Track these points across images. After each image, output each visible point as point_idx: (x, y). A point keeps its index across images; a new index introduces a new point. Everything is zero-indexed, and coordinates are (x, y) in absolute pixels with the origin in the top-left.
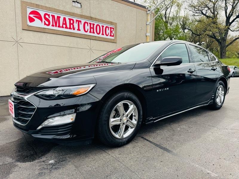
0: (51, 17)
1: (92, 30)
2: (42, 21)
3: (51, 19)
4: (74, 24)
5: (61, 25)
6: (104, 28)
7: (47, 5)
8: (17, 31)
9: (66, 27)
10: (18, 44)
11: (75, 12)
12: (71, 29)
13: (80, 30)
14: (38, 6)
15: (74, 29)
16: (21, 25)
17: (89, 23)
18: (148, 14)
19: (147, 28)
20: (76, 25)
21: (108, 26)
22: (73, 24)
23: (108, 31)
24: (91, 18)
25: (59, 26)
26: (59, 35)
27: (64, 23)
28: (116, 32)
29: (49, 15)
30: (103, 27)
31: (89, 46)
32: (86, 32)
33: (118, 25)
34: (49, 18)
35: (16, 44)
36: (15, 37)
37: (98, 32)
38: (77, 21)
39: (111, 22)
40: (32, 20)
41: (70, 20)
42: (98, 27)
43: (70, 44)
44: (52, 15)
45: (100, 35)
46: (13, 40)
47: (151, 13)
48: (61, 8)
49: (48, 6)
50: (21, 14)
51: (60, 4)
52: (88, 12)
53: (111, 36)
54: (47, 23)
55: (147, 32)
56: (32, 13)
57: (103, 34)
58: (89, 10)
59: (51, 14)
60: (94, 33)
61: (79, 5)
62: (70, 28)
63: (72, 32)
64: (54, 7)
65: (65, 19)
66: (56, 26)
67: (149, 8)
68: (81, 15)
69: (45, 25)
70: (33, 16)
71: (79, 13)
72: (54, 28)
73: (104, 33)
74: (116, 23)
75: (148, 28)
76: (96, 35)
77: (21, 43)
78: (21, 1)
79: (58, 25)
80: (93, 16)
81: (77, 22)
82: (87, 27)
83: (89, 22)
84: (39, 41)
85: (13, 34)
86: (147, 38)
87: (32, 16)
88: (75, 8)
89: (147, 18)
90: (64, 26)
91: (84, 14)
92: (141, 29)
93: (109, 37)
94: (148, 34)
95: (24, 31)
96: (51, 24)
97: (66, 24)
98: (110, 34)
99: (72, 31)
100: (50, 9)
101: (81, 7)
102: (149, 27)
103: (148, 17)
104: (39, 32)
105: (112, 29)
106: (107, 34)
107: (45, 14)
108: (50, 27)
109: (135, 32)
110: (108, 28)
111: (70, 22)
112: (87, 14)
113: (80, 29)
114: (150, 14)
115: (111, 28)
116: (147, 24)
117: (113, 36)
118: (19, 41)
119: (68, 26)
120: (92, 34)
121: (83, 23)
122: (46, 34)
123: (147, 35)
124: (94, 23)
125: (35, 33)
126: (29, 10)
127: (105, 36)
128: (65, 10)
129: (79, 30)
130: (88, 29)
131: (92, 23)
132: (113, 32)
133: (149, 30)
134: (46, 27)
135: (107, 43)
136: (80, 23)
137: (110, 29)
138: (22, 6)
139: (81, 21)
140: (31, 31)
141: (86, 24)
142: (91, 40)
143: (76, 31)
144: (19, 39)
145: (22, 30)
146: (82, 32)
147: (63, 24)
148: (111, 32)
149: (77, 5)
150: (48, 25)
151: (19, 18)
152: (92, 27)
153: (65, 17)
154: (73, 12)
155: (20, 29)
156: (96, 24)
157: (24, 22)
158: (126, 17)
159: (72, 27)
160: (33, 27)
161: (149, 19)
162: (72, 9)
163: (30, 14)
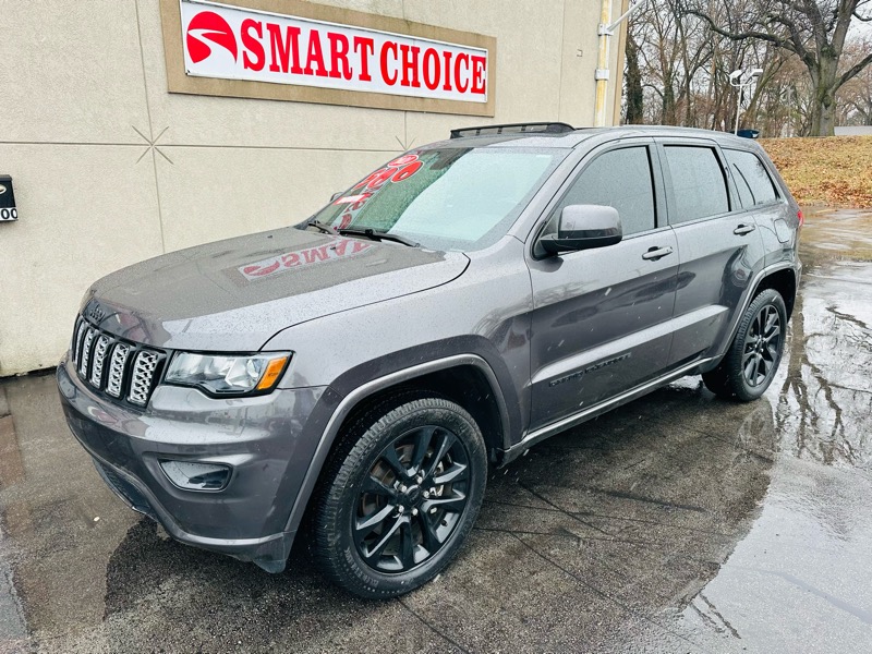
0: (266, 33)
1: (410, 71)
2: (235, 53)
3: (265, 42)
4: (348, 56)
5: (303, 65)
6: (453, 61)
8: (150, 100)
9: (322, 72)
10: (157, 153)
11: (352, 6)
12: (338, 75)
13: (368, 78)
15: (348, 76)
16: (164, 74)
17: (399, 48)
19: (599, 46)
20: (354, 59)
21: (466, 53)
22: (343, 55)
23: (466, 74)
24: (408, 26)
25: (297, 70)
27: (314, 53)
28: (492, 74)
29: (258, 27)
30: (448, 55)
31: (402, 138)
32: (391, 82)
33: (499, 43)
34: (261, 36)
35: (150, 153)
36: (144, 128)
37: (432, 81)
38: (357, 40)
39: (478, 35)
40: (199, 52)
41: (333, 37)
42: (432, 57)
43: (336, 138)
44: (270, 27)
45: (439, 93)
46: (137, 139)
50: (158, 29)
52: (397, 1)
53: (474, 90)
54: (254, 59)
55: (598, 60)
56: (198, 22)
57: (447, 87)
59: (265, 22)
60: (416, 84)
62: (335, 74)
63: (341, 87)
65: (314, 36)
66: (285, 70)
68: (372, 16)
69: (246, 67)
70: (203, 35)
71: (367, 11)
72: (281, 77)
73: (452, 81)
74: (495, 39)
75: (602, 48)
76: (423, 91)
77: (165, 150)
79: (291, 64)
80: (414, 17)
81: (359, 46)
82: (395, 65)
83: (400, 43)
84: (230, 136)
85: (136, 115)
86: (597, 89)
87: (198, 34)
89: (602, 10)
91: (382, 14)
92: (580, 53)
93: (469, 96)
94: (603, 74)
95: (174, 97)
96: (268, 61)
97: (319, 58)
98: (471, 85)
99: (340, 83)
102: (606, 44)
103: (605, 4)
105: (480, 64)
106: (463, 85)
107: (247, 24)
108: (265, 74)
109: (559, 66)
110: (466, 58)
111: (334, 47)
112: (394, 11)
113: (370, 73)
115: (475, 59)
116: (602, 31)
117: (482, 91)
118: (155, 138)
119: (328, 67)
120: (410, 91)
121: (378, 48)
122: (251, 102)
123: (598, 77)
124: (416, 46)
125: (215, 104)
126: (189, 13)
127: (454, 94)
129: (365, 76)
130: (396, 71)
131: (410, 44)
132: (484, 75)
133: (605, 58)
134: (250, 74)
136: (368, 47)
137: (471, 63)
139: (370, 42)
140: (201, 98)
141: (390, 51)
142: (409, 114)
143: (355, 84)
144: (157, 130)
145: (167, 96)
146: (377, 84)
147: (310, 58)
148: (476, 74)
150: (258, 67)
151: (154, 47)
152: (410, 60)
153: (315, 28)
154: (344, 6)
155: (158, 89)
156: (423, 50)
157: (171, 62)
158: (527, 9)
159: (340, 69)
160: (205, 81)
161: (609, 14)
163: (191, 28)
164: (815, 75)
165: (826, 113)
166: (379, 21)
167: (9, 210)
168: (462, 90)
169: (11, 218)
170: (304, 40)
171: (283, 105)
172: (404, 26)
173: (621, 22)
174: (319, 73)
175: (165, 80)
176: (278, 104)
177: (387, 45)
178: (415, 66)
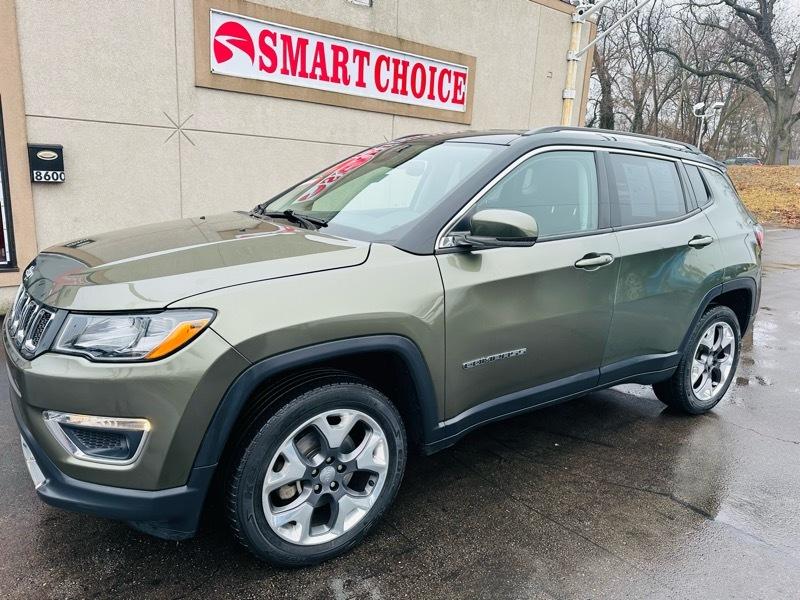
0: (280, 42)
1: (400, 81)
3: (279, 49)
4: (347, 65)
5: (309, 70)
6: (437, 75)
7: (271, 2)
8: (180, 91)
9: (324, 77)
10: (182, 136)
11: (354, 25)
12: (338, 81)
13: (364, 85)
14: (242, 5)
15: (347, 82)
16: (193, 70)
17: (391, 61)
18: (575, 25)
19: (568, 70)
20: (352, 68)
21: (449, 68)
22: (343, 64)
23: (448, 87)
24: (400, 43)
25: (303, 74)
26: (300, 103)
27: (318, 60)
28: (471, 89)
29: (273, 37)
30: (433, 70)
32: (382, 90)
33: (479, 63)
34: (275, 45)
35: (176, 135)
36: (173, 114)
37: (418, 90)
39: (461, 54)
40: (223, 54)
41: (336, 49)
42: (419, 72)
43: (332, 134)
44: (283, 37)
45: (424, 101)
46: (167, 122)
47: (584, 21)
48: (312, 12)
49: (272, 6)
50: (191, 34)
52: (391, 21)
53: (455, 101)
54: (268, 62)
55: (566, 82)
56: (227, 29)
57: (431, 97)
58: (395, 15)
59: (279, 33)
60: (404, 92)
62: (335, 79)
63: (340, 91)
64: (290, 8)
65: (320, 47)
66: (294, 74)
67: (581, 5)
68: (371, 33)
69: (261, 69)
70: (228, 41)
71: (364, 27)
72: (289, 80)
73: (436, 93)
74: (474, 59)
75: (570, 71)
76: (410, 99)
77: (189, 133)
79: (299, 69)
80: (406, 35)
81: (357, 58)
82: (387, 75)
83: (392, 56)
84: (244, 125)
85: (167, 102)
86: (563, 107)
87: (223, 40)
88: (352, 9)
89: (571, 38)
90: (318, 71)
91: (378, 31)
92: (550, 75)
93: (449, 106)
94: (570, 93)
95: (200, 90)
96: (280, 65)
97: (322, 65)
98: (451, 96)
99: (339, 88)
100: (281, 16)
101: (371, 5)
102: (573, 68)
103: (574, 35)
104: (241, 96)
105: (460, 79)
106: (445, 96)
107: (265, 34)
108: (277, 77)
109: (531, 84)
110: (449, 73)
111: (336, 57)
112: (389, 30)
113: (365, 80)
114: (580, 25)
115: (457, 75)
116: (571, 57)
117: (462, 102)
118: (185, 126)
119: (330, 73)
120: (399, 98)
121: (374, 59)
122: (263, 98)
123: (565, 96)
124: (407, 59)
125: (232, 97)
126: (217, 22)
127: (437, 103)
128: (322, 17)
129: (361, 83)
130: (388, 80)
131: (401, 58)
132: (464, 88)
133: (572, 80)
134: (264, 76)
135: (442, 125)
136: (365, 59)
137: (453, 78)
138: (195, 6)
139: (367, 55)
140: (222, 92)
141: (384, 64)
143: (352, 89)
144: (184, 117)
145: (194, 89)
146: (371, 91)
147: (316, 65)
148: (457, 87)
150: (271, 70)
151: (187, 49)
152: (400, 71)
153: (321, 40)
154: (347, 23)
155: (187, 82)
156: (412, 63)
157: (200, 61)
158: (505, 34)
159: (340, 75)
160: (226, 78)
161: (577, 41)
162: (344, 10)
163: (218, 34)
164: (773, 111)
165: (781, 144)
166: (375, 37)
167: (59, 173)
168: (444, 100)
169: (59, 180)
170: (311, 50)
171: (290, 103)
172: (397, 43)
173: (588, 50)
174: (321, 78)
175: (193, 76)
176: (286, 102)
177: (381, 58)
178: (404, 77)
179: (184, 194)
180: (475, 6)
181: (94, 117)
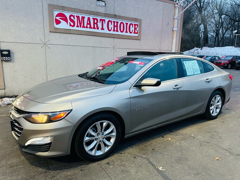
0: (76, 18)
1: (116, 28)
2: (67, 22)
3: (76, 20)
5: (85, 26)
7: (72, 7)
8: (45, 33)
10: (46, 46)
11: (100, 12)
12: (95, 28)
13: (104, 29)
14: (63, 8)
15: (98, 29)
16: (49, 27)
17: (112, 22)
18: (176, 7)
19: (174, 22)
20: (100, 25)
21: (132, 23)
22: (97, 23)
23: (132, 29)
24: (115, 16)
27: (88, 23)
28: (140, 29)
29: (74, 16)
30: (127, 24)
31: (113, 45)
32: (110, 30)
33: (142, 21)
34: (74, 19)
35: (44, 46)
36: (43, 40)
37: (122, 30)
38: (101, 20)
39: (136, 19)
40: (58, 22)
41: (94, 19)
42: (122, 24)
43: (94, 44)
44: (77, 16)
45: (124, 33)
46: (41, 42)
48: (86, 9)
50: (48, 17)
51: (85, 4)
52: (112, 10)
53: (135, 33)
54: (72, 24)
55: (174, 25)
56: (58, 15)
57: (126, 32)
58: (113, 8)
60: (117, 31)
61: (103, 4)
64: (79, 8)
65: (89, 19)
66: (81, 27)
67: (177, 2)
68: (105, 14)
69: (70, 26)
71: (103, 12)
72: (79, 29)
73: (128, 31)
76: (119, 33)
77: (48, 45)
78: (48, 4)
79: (82, 25)
80: (117, 14)
82: (111, 26)
83: (113, 20)
84: (65, 42)
85: (41, 37)
86: (173, 33)
87: (58, 18)
88: (99, 7)
89: (175, 12)
91: (108, 13)
92: (168, 24)
93: (133, 34)
95: (51, 33)
96: (76, 25)
97: (90, 24)
98: (133, 31)
99: (96, 30)
100: (75, 10)
101: (105, 6)
102: (176, 21)
104: (64, 34)
105: (136, 26)
106: (131, 31)
107: (71, 16)
108: (75, 28)
109: (161, 27)
110: (132, 25)
111: (94, 21)
112: (112, 13)
114: (178, 7)
116: (175, 18)
117: (137, 33)
118: (46, 43)
119: (92, 26)
120: (115, 33)
121: (106, 22)
122: (71, 34)
123: (174, 30)
124: (118, 21)
125: (61, 34)
126: (56, 13)
127: (128, 34)
128: (89, 10)
129: (102, 29)
130: (112, 28)
131: (116, 21)
132: (138, 29)
133: (176, 25)
134: (71, 28)
135: (130, 40)
136: (104, 21)
137: (134, 26)
138: (49, 9)
140: (58, 33)
141: (110, 23)
142: (115, 39)
143: (100, 31)
144: (46, 41)
145: (49, 33)
146: (106, 31)
148: (135, 29)
149: (101, 4)
150: (73, 26)
151: (47, 21)
152: (116, 25)
153: (89, 17)
154: (97, 11)
155: (47, 31)
156: (120, 22)
157: (51, 24)
158: (151, 12)
160: (59, 29)
161: (177, 13)
162: (96, 8)
163: (56, 17)
167: (9, 58)
168: (131, 33)
169: (9, 60)
170: (86, 20)
173: (181, 14)
174: (89, 28)
175: (49, 29)
176: (78, 35)
177: (109, 21)
178: (117, 26)
179: (47, 63)
180: (140, 4)
181: (19, 42)
